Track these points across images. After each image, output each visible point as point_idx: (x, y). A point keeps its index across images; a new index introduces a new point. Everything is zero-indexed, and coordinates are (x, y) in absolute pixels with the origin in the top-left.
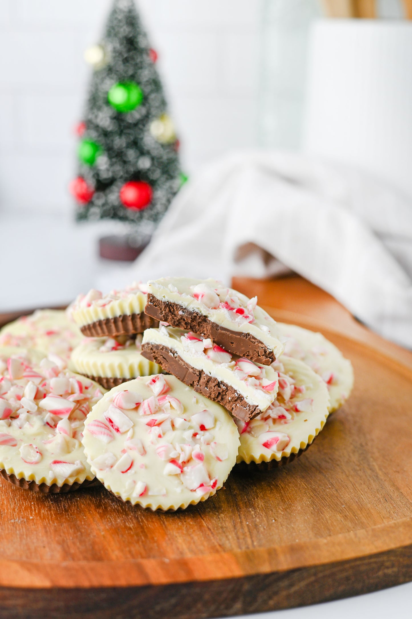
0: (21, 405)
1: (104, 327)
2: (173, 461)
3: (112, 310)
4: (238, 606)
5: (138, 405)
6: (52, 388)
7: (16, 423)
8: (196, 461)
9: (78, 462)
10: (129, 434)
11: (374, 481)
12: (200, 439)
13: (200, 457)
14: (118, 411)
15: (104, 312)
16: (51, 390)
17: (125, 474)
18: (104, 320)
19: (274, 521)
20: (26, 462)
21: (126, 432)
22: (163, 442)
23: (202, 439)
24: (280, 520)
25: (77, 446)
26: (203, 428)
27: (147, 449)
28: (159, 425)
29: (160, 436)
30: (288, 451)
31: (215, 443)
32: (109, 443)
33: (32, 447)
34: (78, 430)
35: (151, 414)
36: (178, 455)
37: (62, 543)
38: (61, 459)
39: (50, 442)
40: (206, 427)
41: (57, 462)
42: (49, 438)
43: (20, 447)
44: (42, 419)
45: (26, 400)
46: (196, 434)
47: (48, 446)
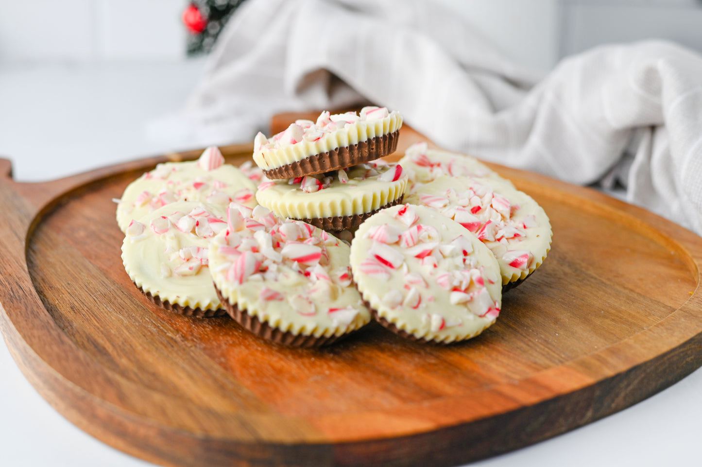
0: (264, 256)
1: (317, 163)
2: (455, 289)
3: (328, 144)
4: (589, 414)
5: (400, 237)
6: (284, 235)
7: (269, 275)
8: (478, 285)
9: (350, 307)
10: (405, 269)
12: (470, 264)
13: (481, 281)
14: (384, 245)
15: (318, 146)
16: (283, 237)
17: (417, 309)
18: (316, 155)
19: (557, 334)
21: (401, 266)
22: (441, 271)
23: (472, 264)
25: (340, 291)
26: (465, 253)
28: (429, 254)
30: (534, 267)
31: (483, 266)
33: (303, 298)
35: (415, 245)
36: (461, 282)
37: (385, 389)
38: (334, 306)
39: (314, 291)
40: (468, 252)
41: (333, 310)
42: (310, 287)
43: (288, 301)
44: (291, 268)
45: (268, 250)
46: (464, 260)
47: (314, 295)
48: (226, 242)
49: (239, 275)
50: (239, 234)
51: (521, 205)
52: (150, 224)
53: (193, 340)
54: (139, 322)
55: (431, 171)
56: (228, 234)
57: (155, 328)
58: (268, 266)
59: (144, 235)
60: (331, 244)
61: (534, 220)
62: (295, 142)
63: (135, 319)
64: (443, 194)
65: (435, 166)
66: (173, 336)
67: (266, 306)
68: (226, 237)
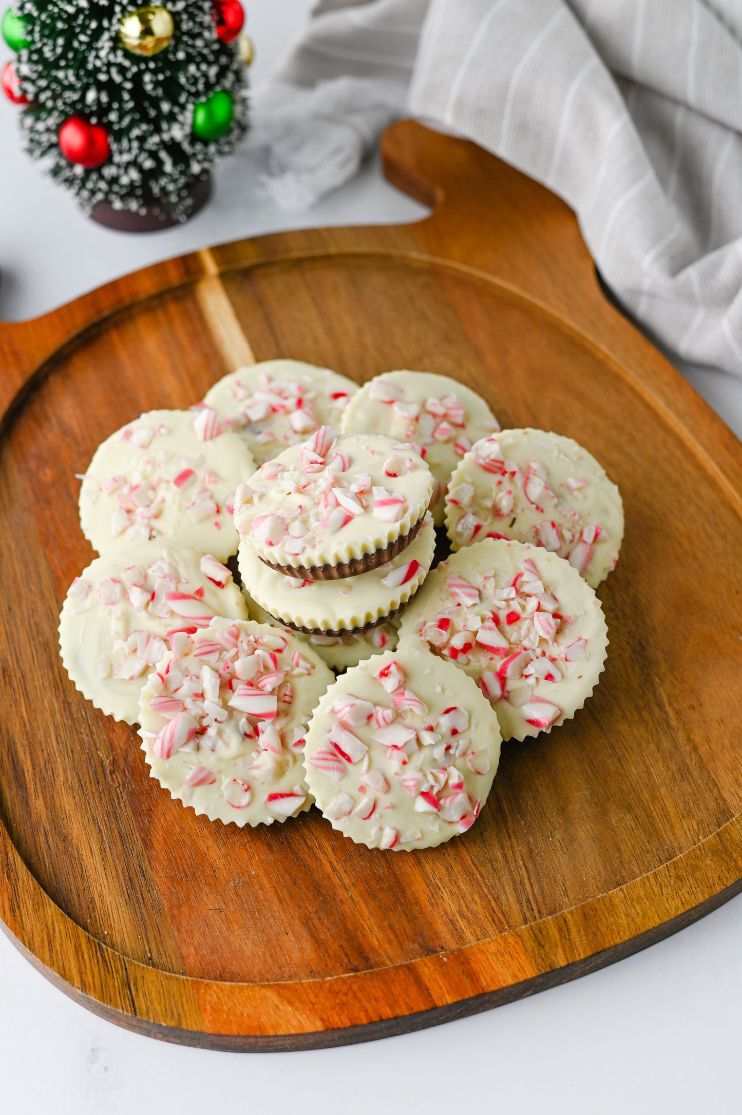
0: (204, 711)
2: (425, 795)
5: (370, 717)
6: (236, 672)
7: (205, 742)
8: (453, 791)
10: (365, 763)
11: (665, 732)
12: (455, 754)
13: (459, 785)
14: (345, 732)
16: (238, 674)
17: (367, 820)
20: (234, 806)
21: (361, 761)
22: (409, 771)
23: (457, 751)
24: (558, 836)
25: (291, 762)
26: (454, 732)
27: (391, 782)
28: (402, 747)
29: (405, 763)
31: (473, 753)
32: (342, 778)
33: (238, 783)
34: (285, 730)
35: (388, 725)
36: (432, 787)
37: (306, 922)
38: (277, 789)
39: (257, 768)
40: (459, 730)
41: (273, 797)
42: (253, 758)
43: (220, 785)
44: (237, 727)
45: (211, 705)
46: (448, 748)
47: (255, 773)
48: (162, 687)
49: (166, 750)
50: (184, 665)
51: (577, 618)
52: (96, 586)
53: (124, 770)
54: (73, 719)
55: (500, 483)
56: (168, 671)
57: (87, 736)
58: (208, 726)
59: (87, 603)
60: (301, 675)
61: (584, 647)
62: (271, 544)
63: (70, 711)
64: (478, 581)
65: (507, 476)
66: (104, 758)
67: (191, 795)
68: (165, 676)
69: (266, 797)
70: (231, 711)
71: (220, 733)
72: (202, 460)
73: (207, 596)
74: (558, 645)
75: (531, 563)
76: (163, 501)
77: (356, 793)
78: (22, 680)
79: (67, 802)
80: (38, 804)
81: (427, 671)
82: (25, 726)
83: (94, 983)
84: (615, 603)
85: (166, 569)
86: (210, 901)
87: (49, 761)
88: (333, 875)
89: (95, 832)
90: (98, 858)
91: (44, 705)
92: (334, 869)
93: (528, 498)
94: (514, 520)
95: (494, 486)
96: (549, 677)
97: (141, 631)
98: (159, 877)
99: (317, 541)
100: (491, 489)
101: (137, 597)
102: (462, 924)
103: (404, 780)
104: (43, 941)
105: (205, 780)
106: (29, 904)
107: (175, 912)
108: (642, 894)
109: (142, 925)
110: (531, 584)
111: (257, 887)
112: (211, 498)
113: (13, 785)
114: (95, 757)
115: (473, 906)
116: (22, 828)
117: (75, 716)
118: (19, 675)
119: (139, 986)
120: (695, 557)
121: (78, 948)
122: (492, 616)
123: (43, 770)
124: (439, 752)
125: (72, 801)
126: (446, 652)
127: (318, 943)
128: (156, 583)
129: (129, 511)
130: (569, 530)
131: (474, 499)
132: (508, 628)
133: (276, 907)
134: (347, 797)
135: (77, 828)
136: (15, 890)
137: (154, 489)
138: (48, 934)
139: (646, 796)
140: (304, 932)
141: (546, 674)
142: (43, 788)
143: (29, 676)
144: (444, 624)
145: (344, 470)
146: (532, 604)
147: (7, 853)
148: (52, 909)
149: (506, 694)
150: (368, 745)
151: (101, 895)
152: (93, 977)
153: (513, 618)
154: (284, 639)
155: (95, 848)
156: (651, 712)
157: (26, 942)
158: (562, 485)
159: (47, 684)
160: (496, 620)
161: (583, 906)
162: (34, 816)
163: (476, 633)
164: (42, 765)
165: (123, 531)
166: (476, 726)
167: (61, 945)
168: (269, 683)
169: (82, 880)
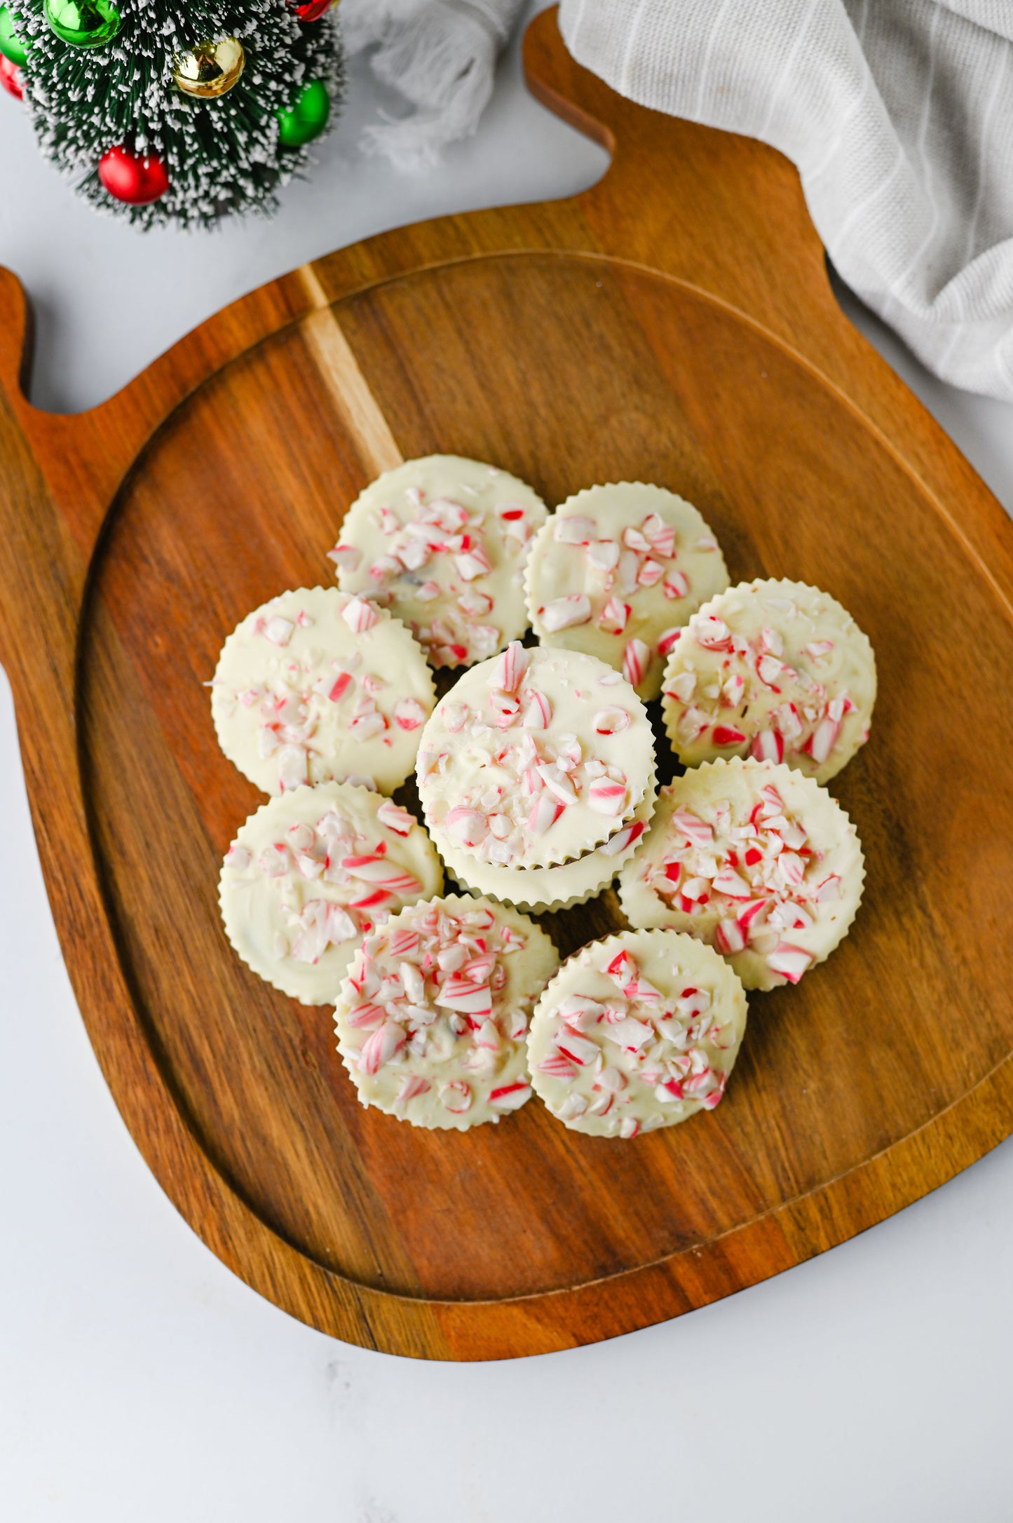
5: (600, 1018)
7: (414, 1049)
10: (598, 1063)
11: (929, 943)
12: (697, 1038)
17: (604, 1116)
20: (453, 1111)
21: (594, 1061)
24: (813, 1086)
26: (695, 1014)
27: (628, 1076)
29: (643, 1058)
31: (717, 1030)
32: (573, 1081)
33: (456, 1089)
36: (674, 1077)
37: (544, 1215)
38: (499, 1085)
39: (475, 1066)
40: (700, 1009)
41: (496, 1094)
42: (469, 1056)
43: (437, 1089)
44: (448, 1025)
45: (416, 1012)
46: (690, 1031)
47: (474, 1072)
48: (359, 996)
49: (372, 1067)
50: (379, 965)
51: (827, 851)
52: (258, 854)
53: (317, 1050)
54: (248, 988)
55: (727, 664)
56: (362, 979)
57: (268, 1007)
58: (415, 1032)
59: (250, 873)
60: (513, 952)
61: (837, 885)
62: (470, 844)
63: (243, 978)
64: (710, 816)
65: (734, 655)
66: (293, 1035)
67: (406, 1108)
68: (360, 984)
69: (488, 1095)
70: (440, 1011)
71: (430, 1036)
72: (359, 660)
73: (391, 851)
74: (807, 883)
75: (772, 789)
76: (318, 717)
77: (589, 1091)
78: (180, 941)
79: (259, 1096)
80: (227, 1101)
81: (661, 954)
82: (194, 1003)
83: (326, 1317)
84: (867, 770)
85: (338, 827)
86: (436, 1201)
87: (229, 1044)
88: (568, 1158)
89: (296, 1129)
90: (306, 1162)
91: (211, 972)
92: (568, 1150)
93: (762, 679)
94: (746, 710)
95: (720, 669)
96: (799, 924)
97: (318, 901)
98: (375, 1176)
99: (526, 844)
100: (717, 674)
101: (308, 867)
102: (714, 1203)
103: (644, 1074)
104: (263, 1275)
105: (421, 1089)
106: (241, 1233)
107: (401, 1218)
108: (909, 1159)
109: (366, 1236)
110: (773, 816)
111: (485, 1180)
112: (377, 710)
113: (195, 1080)
114: (282, 1034)
115: (724, 1181)
116: (215, 1133)
117: (250, 984)
118: (175, 935)
119: (376, 1316)
120: (962, 698)
121: (302, 1279)
122: (728, 858)
123: (226, 1058)
124: (680, 1041)
125: (265, 1094)
126: (677, 902)
127: (560, 1239)
128: (330, 844)
129: (276, 727)
130: (812, 706)
131: (698, 690)
132: (749, 870)
133: (509, 1201)
134: (580, 1099)
135: (275, 1129)
136: (223, 1219)
137: (304, 701)
138: (268, 1267)
139: (909, 1027)
140: (542, 1228)
141: (794, 921)
142: (230, 1081)
143: (186, 936)
144: (673, 871)
145: (546, 727)
146: (775, 843)
147: (205, 1175)
148: (267, 1238)
149: (749, 943)
150: (600, 1043)
151: (316, 1206)
152: (325, 1311)
153: (754, 857)
154: (489, 913)
155: (301, 1148)
156: (912, 917)
157: (246, 1279)
158: (802, 653)
159: (210, 945)
160: (734, 861)
161: (844, 1179)
162: (225, 1116)
163: (711, 881)
164: (223, 1051)
165: (275, 751)
166: (719, 1001)
167: (284, 1278)
168: (479, 972)
169: (292, 1189)
